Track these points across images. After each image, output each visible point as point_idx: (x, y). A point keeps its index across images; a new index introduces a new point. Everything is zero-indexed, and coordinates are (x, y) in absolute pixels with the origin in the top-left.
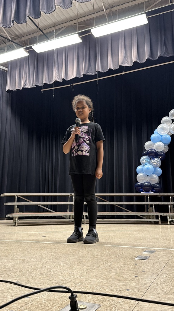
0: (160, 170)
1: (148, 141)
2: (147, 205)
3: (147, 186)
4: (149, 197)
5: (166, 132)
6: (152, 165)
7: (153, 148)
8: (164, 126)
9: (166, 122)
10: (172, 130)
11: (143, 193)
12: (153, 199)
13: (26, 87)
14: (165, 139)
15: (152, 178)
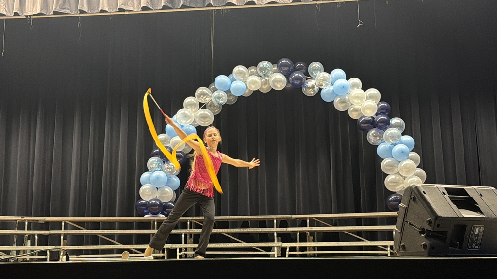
0: (177, 182)
1: (162, 133)
3: (155, 205)
4: (156, 223)
5: (190, 121)
6: (165, 172)
7: (168, 145)
8: (186, 112)
9: (191, 105)
10: (198, 119)
11: (148, 217)
15: (164, 193)
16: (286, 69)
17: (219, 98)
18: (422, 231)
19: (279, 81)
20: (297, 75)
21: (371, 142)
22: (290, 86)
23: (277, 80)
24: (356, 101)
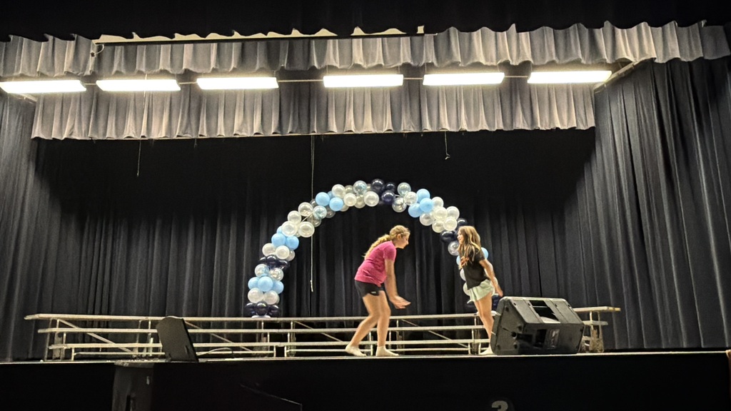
0: (281, 286)
1: (267, 243)
2: (260, 334)
3: (262, 307)
4: (263, 323)
5: (294, 232)
6: (271, 278)
7: (274, 254)
8: (291, 225)
9: (295, 218)
10: (300, 231)
11: (255, 318)
12: (269, 325)
13: (74, 137)
14: (292, 242)
15: (270, 296)
16: (378, 188)
17: (319, 212)
18: (514, 334)
19: (373, 199)
20: (388, 194)
21: (452, 253)
22: (381, 203)
23: (372, 199)
24: (439, 217)
